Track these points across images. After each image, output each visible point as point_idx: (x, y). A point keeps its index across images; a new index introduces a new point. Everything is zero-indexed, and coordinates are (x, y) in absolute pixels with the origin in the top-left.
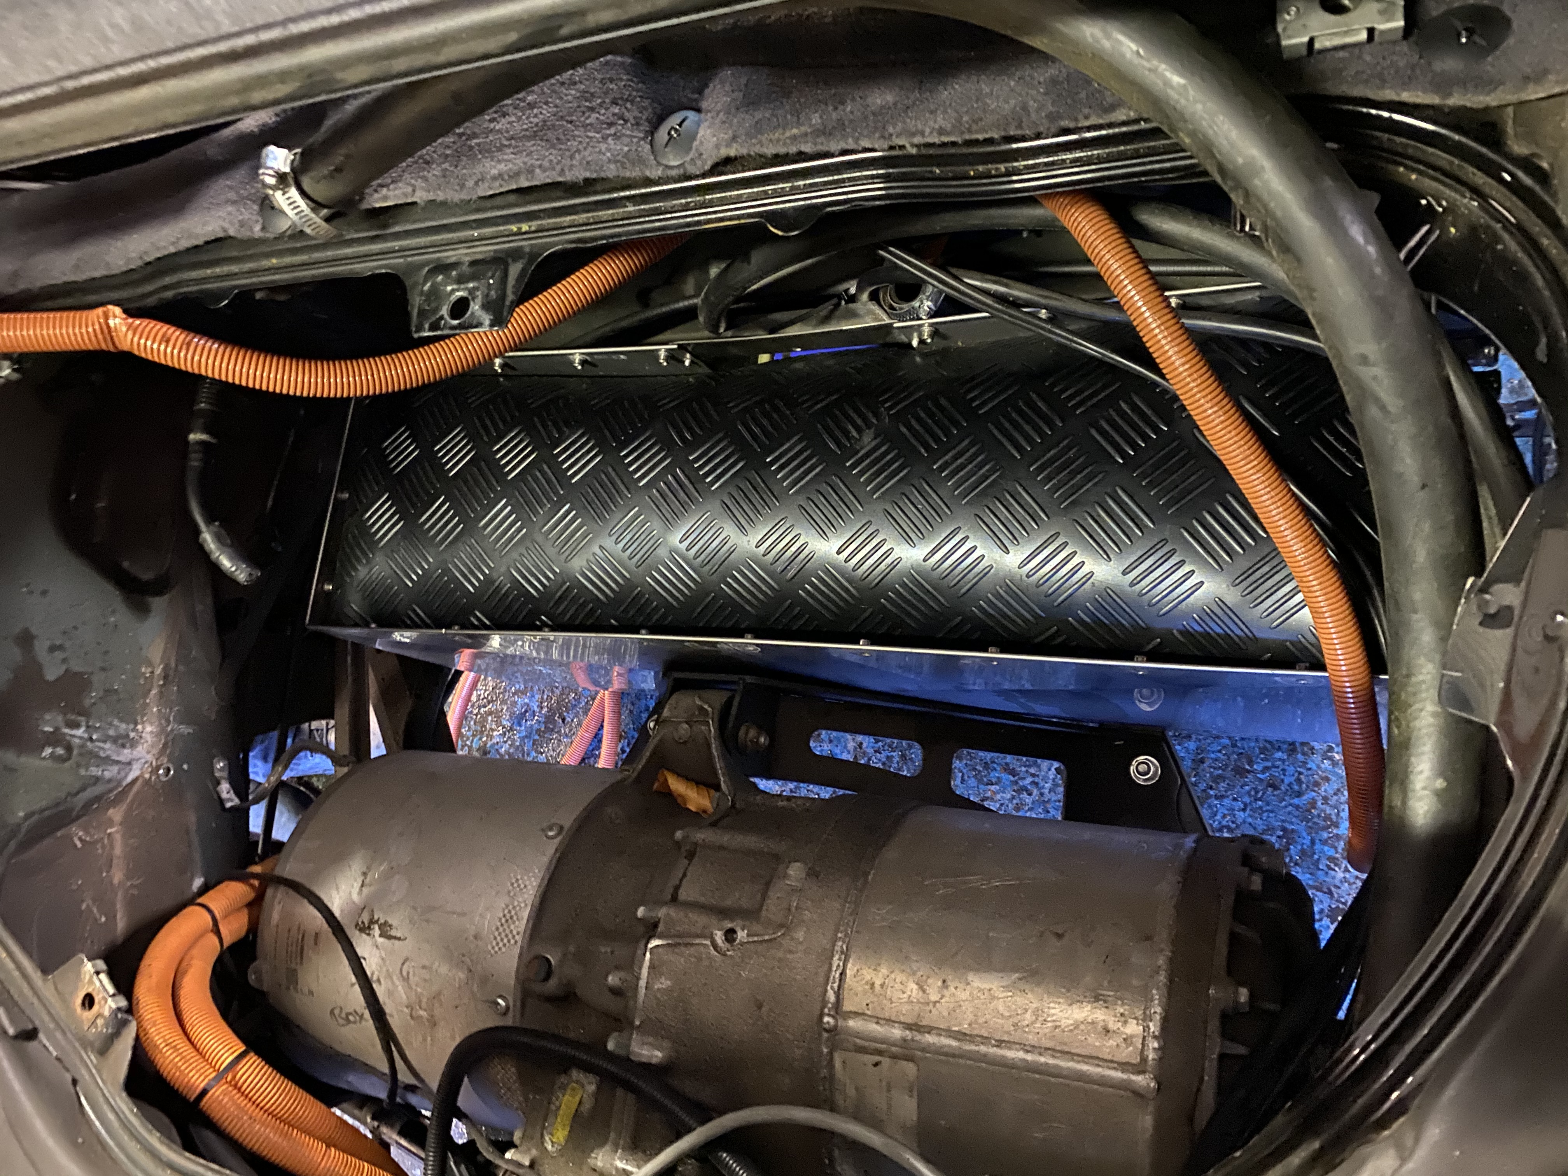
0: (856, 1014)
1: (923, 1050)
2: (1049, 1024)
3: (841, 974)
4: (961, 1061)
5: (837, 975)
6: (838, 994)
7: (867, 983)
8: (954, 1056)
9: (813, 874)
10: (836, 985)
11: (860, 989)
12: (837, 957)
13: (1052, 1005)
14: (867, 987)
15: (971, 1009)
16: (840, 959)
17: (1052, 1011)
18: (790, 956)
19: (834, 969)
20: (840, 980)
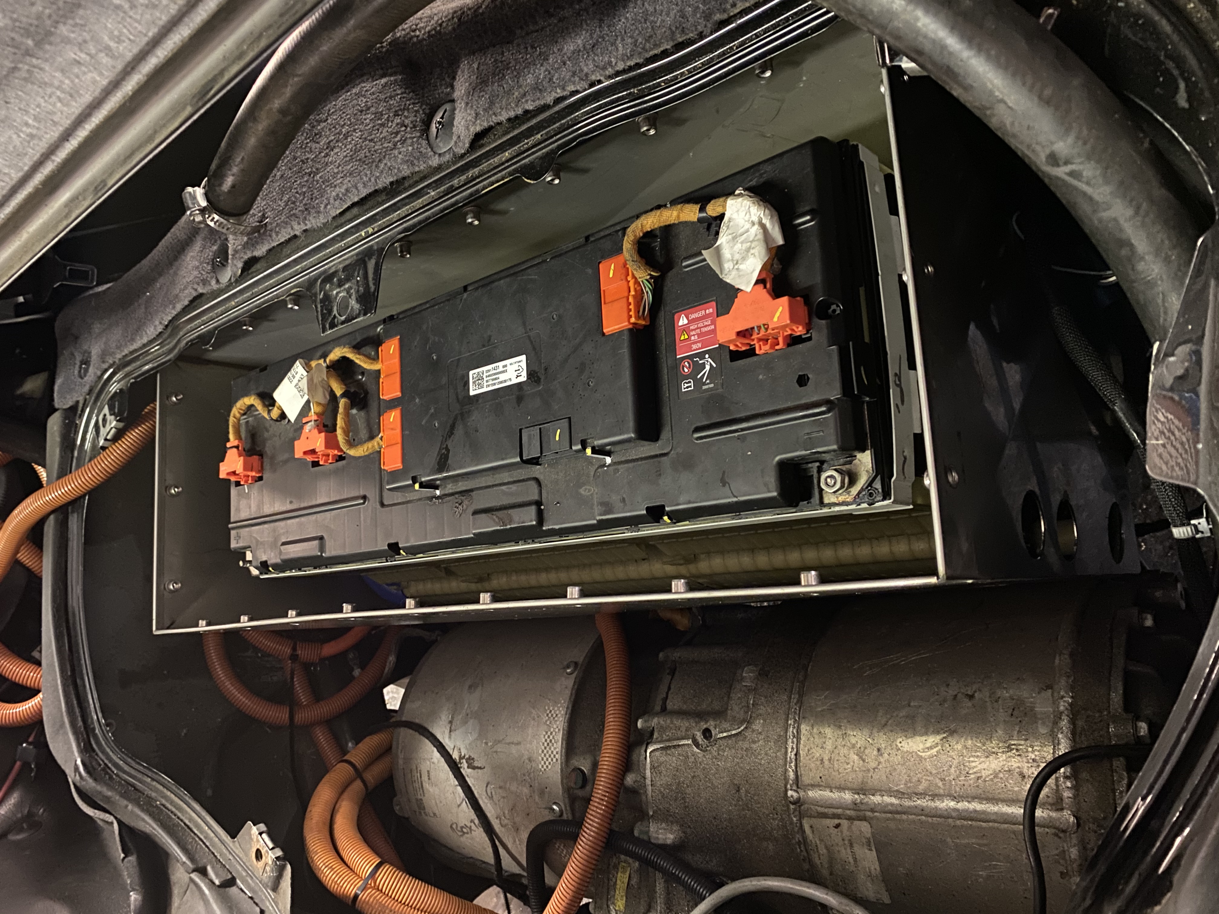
0: (813, 786)
1: (872, 810)
2: (972, 776)
3: (796, 755)
4: (904, 817)
5: (793, 756)
6: (796, 773)
7: (817, 760)
8: (898, 813)
9: (763, 674)
10: (793, 764)
11: (813, 765)
12: (790, 740)
13: (972, 759)
14: (818, 763)
15: (905, 771)
16: (793, 742)
17: (973, 764)
18: (754, 746)
19: (790, 750)
20: (796, 760)
